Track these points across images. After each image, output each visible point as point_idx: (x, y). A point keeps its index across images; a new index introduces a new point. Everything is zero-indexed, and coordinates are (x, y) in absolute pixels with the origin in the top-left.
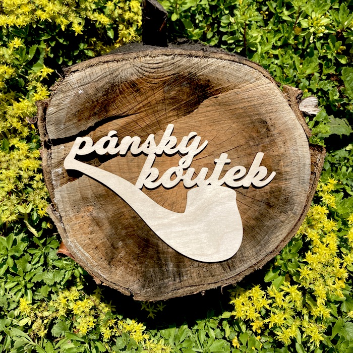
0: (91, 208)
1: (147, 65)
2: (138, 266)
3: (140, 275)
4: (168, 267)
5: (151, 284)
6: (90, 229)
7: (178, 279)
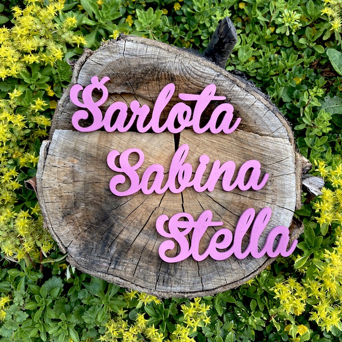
0: (76, 161)
1: (193, 69)
2: (86, 234)
3: (84, 242)
4: (111, 250)
5: (87, 256)
6: (65, 178)
7: (114, 265)
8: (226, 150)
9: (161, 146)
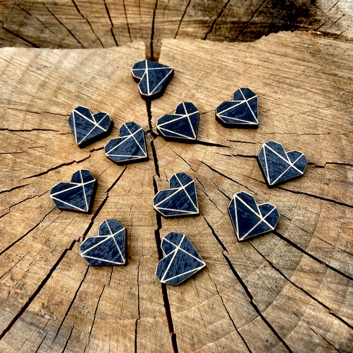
8: (288, 81)
9: (109, 77)
